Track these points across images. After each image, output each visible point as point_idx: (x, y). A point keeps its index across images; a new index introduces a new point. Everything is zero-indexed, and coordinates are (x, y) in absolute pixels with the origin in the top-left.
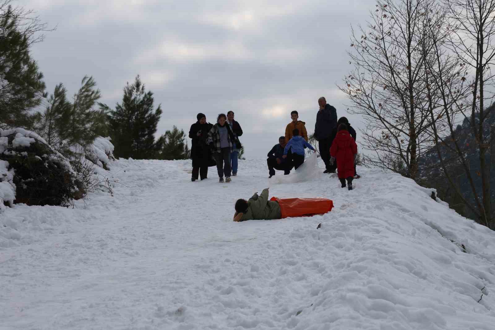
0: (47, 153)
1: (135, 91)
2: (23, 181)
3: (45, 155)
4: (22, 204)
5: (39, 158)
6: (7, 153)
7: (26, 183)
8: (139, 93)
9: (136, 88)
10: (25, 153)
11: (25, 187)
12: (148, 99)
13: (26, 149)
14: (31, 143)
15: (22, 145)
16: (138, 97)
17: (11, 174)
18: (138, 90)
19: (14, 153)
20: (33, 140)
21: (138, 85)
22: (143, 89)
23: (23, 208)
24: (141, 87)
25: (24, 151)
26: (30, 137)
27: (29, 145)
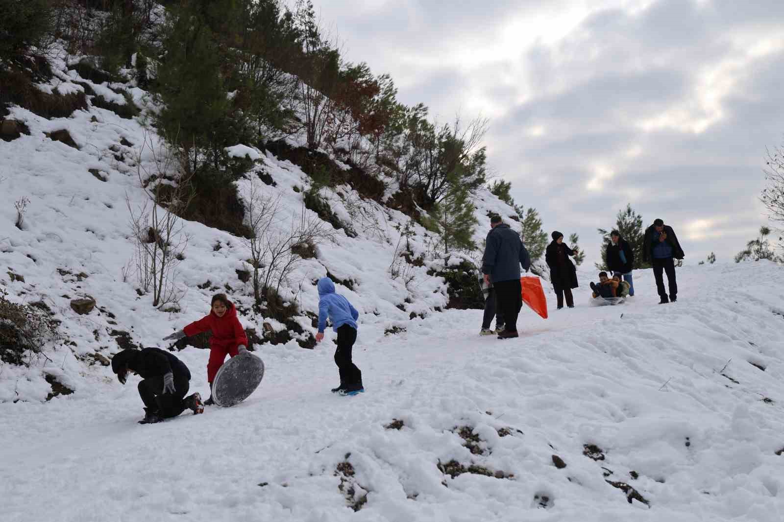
0: (472, 269)
1: (627, 216)
2: (455, 291)
3: (471, 271)
4: (453, 309)
5: (466, 273)
6: (444, 271)
7: (458, 293)
8: (630, 217)
9: (627, 214)
10: (456, 270)
11: (457, 295)
12: (638, 222)
13: (457, 267)
14: (460, 263)
15: (454, 264)
16: (630, 220)
17: (445, 287)
18: (629, 215)
19: (448, 270)
20: (462, 260)
21: (629, 211)
22: (633, 214)
23: (454, 312)
24: (631, 213)
25: (456, 269)
26: (461, 258)
27: (459, 264)
